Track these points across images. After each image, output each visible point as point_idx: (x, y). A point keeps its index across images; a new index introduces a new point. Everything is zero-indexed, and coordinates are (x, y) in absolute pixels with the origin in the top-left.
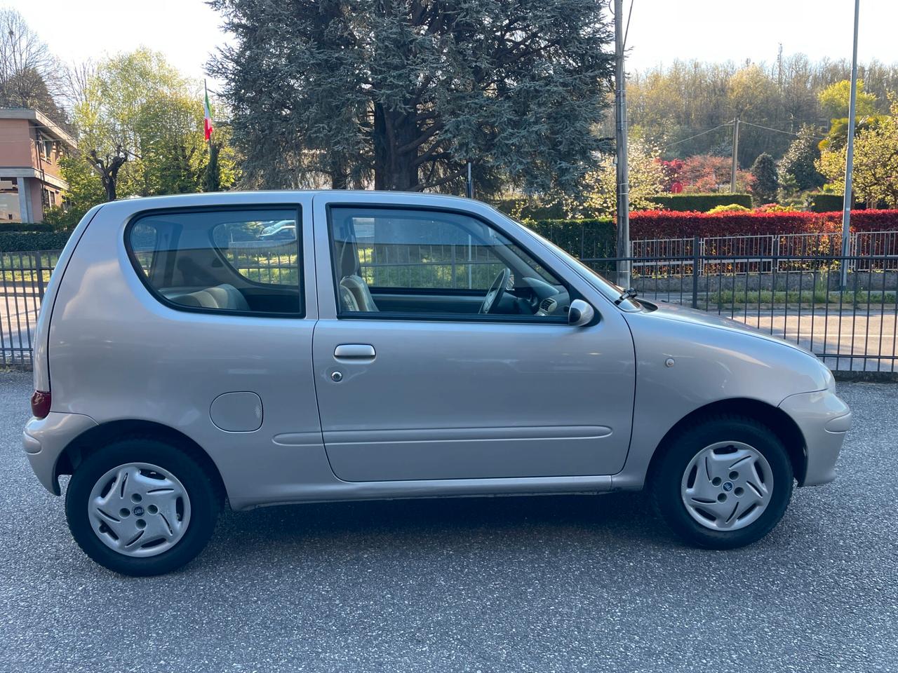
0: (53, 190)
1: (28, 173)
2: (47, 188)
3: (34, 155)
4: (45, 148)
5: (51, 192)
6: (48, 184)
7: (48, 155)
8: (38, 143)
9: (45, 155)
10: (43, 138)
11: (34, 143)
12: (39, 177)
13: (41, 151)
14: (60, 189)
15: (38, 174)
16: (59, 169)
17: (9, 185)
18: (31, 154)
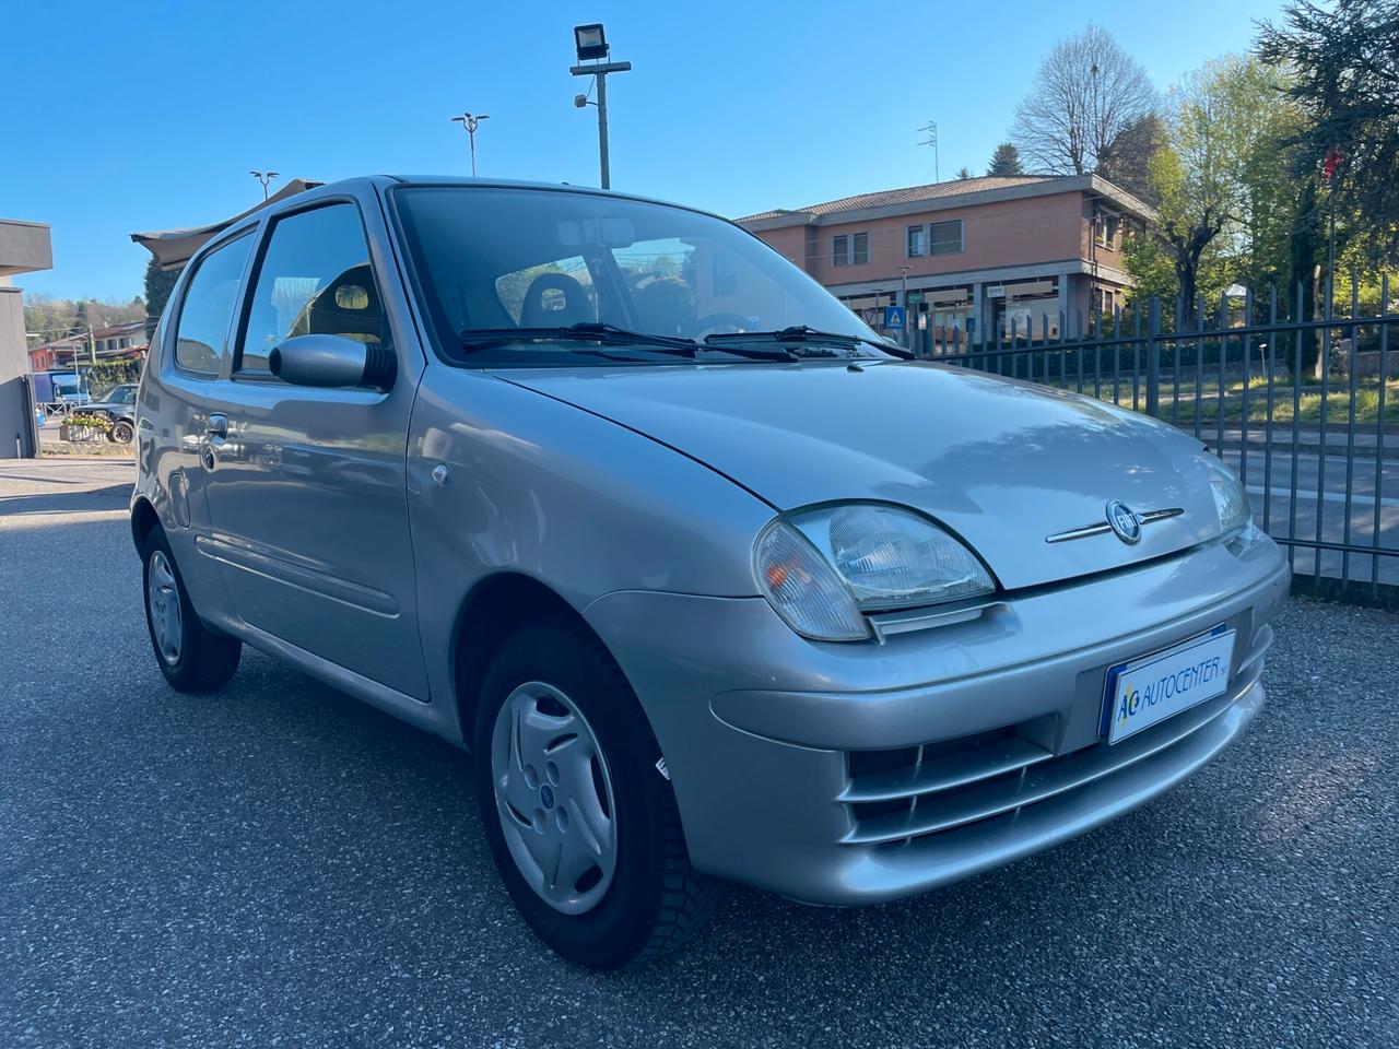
0: (1112, 289)
1: (1072, 268)
2: (1102, 286)
3: (1085, 241)
4: (1105, 228)
5: (1108, 293)
6: (1102, 281)
7: (1110, 238)
8: (1093, 222)
9: (1105, 238)
10: (1103, 213)
11: (1088, 223)
12: (1090, 272)
13: (1099, 233)
14: (1120, 285)
15: (1087, 268)
16: (1122, 257)
17: (1047, 286)
18: (1080, 239)
